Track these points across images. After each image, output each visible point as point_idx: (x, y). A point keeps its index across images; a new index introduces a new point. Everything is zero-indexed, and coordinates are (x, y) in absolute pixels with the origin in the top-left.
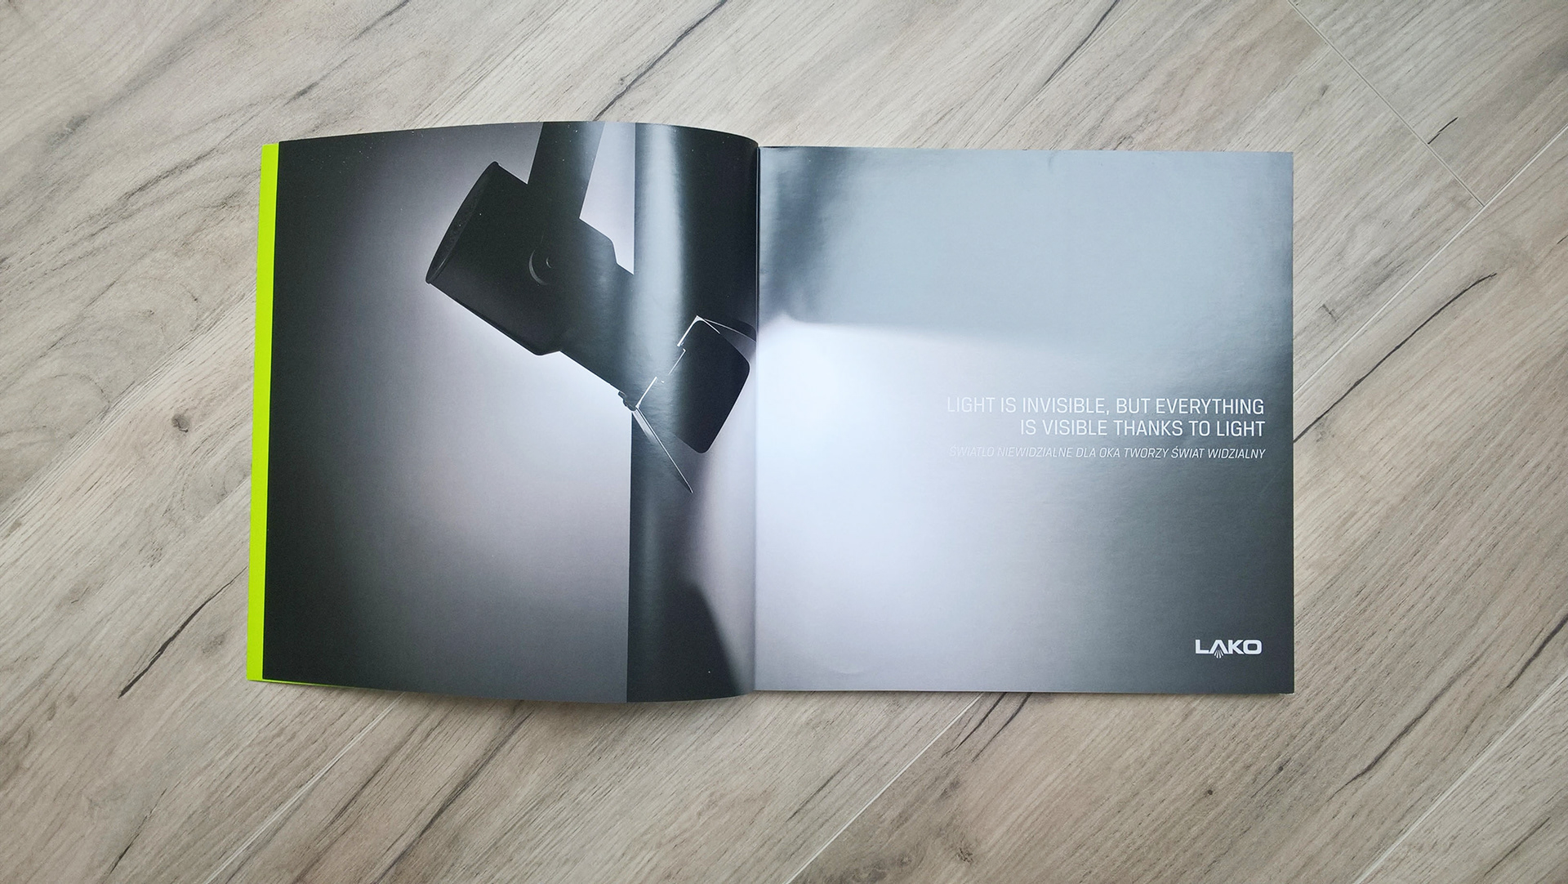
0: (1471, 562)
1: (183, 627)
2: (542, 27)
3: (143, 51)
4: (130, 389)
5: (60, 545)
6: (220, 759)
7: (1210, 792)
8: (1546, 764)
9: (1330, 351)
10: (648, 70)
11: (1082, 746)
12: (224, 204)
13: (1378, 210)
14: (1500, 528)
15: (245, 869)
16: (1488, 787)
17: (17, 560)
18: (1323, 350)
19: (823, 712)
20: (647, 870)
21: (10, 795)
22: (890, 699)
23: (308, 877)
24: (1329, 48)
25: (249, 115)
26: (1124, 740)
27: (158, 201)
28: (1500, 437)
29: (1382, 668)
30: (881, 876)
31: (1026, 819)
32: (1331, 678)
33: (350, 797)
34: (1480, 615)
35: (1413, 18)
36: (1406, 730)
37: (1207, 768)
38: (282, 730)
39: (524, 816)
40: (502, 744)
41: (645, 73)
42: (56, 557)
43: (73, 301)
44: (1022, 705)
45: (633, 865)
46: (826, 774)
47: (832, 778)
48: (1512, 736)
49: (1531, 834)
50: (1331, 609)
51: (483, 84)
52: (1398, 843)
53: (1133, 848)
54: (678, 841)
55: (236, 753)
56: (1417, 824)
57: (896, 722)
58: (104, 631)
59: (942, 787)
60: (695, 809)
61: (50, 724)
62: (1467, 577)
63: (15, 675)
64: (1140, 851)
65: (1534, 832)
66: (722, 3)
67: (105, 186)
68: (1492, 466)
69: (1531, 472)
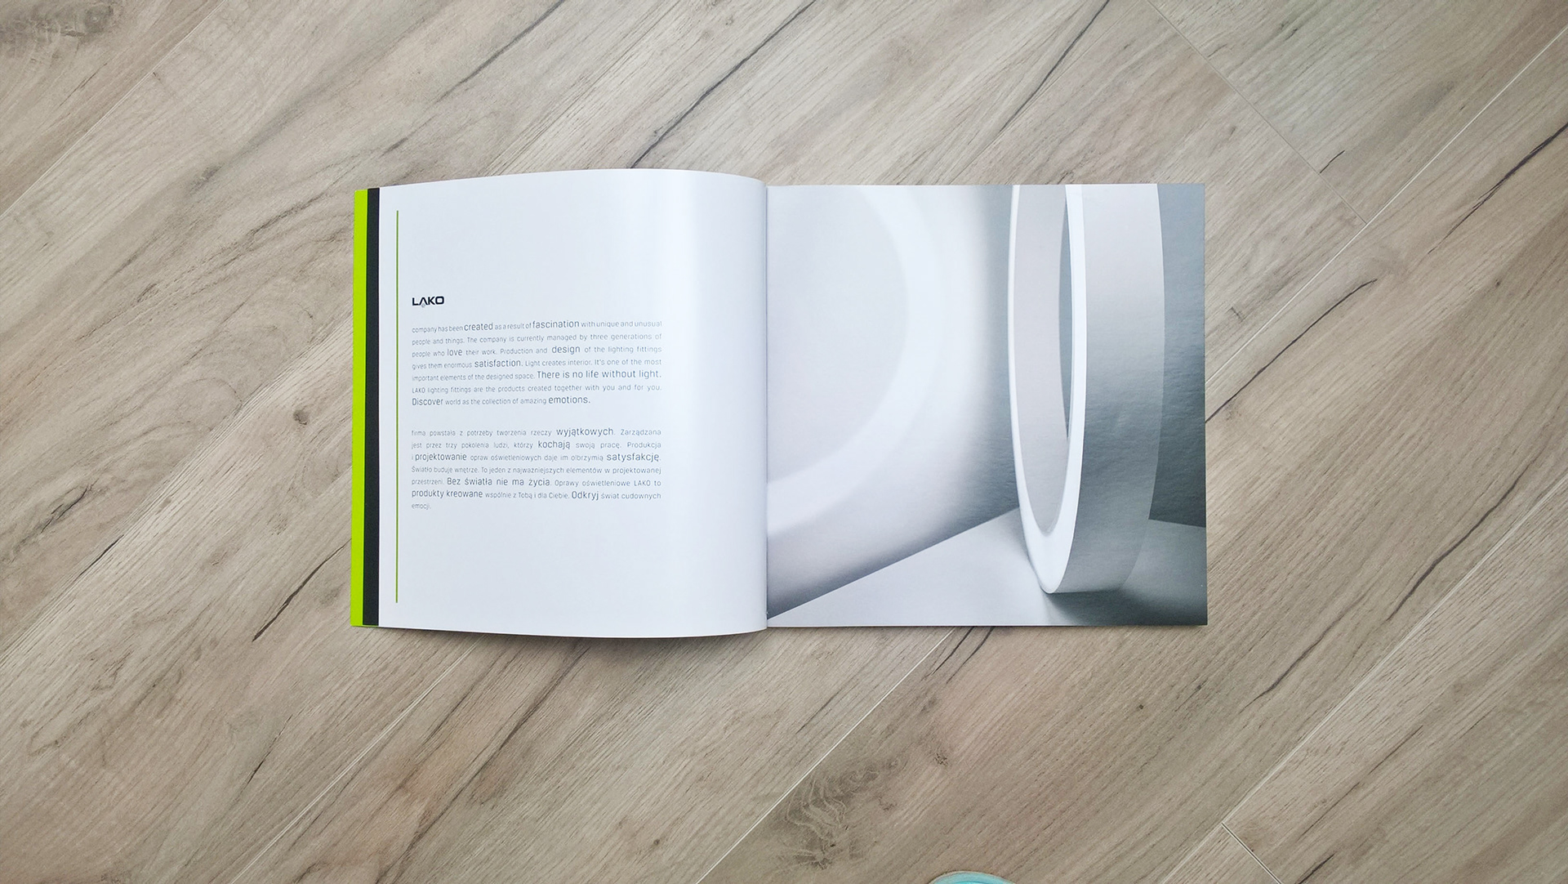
0: (1356, 517)
1: (305, 583)
2: (591, 90)
3: (263, 113)
4: (259, 390)
5: (203, 517)
6: (338, 689)
7: (1141, 707)
8: (1419, 683)
9: (1237, 346)
10: (676, 124)
11: (1036, 671)
12: (332, 238)
13: (1277, 229)
14: (1381, 490)
15: (356, 779)
16: (1372, 702)
17: (168, 531)
18: (1231, 346)
19: (825, 645)
20: (683, 774)
21: (167, 721)
22: (877, 633)
23: (408, 784)
24: (1236, 96)
25: (352, 165)
26: (1070, 665)
27: (279, 236)
28: (1377, 417)
29: (1282, 605)
30: (873, 777)
31: (991, 730)
32: (1240, 613)
33: (443, 719)
34: (1364, 560)
35: (1307, 68)
36: (1305, 655)
37: (1138, 687)
38: (387, 665)
39: (584, 731)
40: (565, 674)
41: (674, 126)
42: (199, 529)
43: (210, 319)
44: (987, 638)
45: (673, 768)
46: (828, 696)
47: (832, 698)
48: (1391, 660)
49: (1407, 740)
50: (1239, 557)
51: (543, 137)
52: (1297, 748)
53: (1078, 753)
54: (708, 750)
55: (349, 684)
56: (1313, 732)
57: (883, 654)
58: (240, 587)
59: (921, 705)
60: (721, 724)
61: (196, 664)
62: (1353, 529)
63: (167, 625)
64: (1085, 754)
65: (1409, 738)
66: (737, 68)
67: (235, 224)
68: (1374, 438)
69: (1407, 443)
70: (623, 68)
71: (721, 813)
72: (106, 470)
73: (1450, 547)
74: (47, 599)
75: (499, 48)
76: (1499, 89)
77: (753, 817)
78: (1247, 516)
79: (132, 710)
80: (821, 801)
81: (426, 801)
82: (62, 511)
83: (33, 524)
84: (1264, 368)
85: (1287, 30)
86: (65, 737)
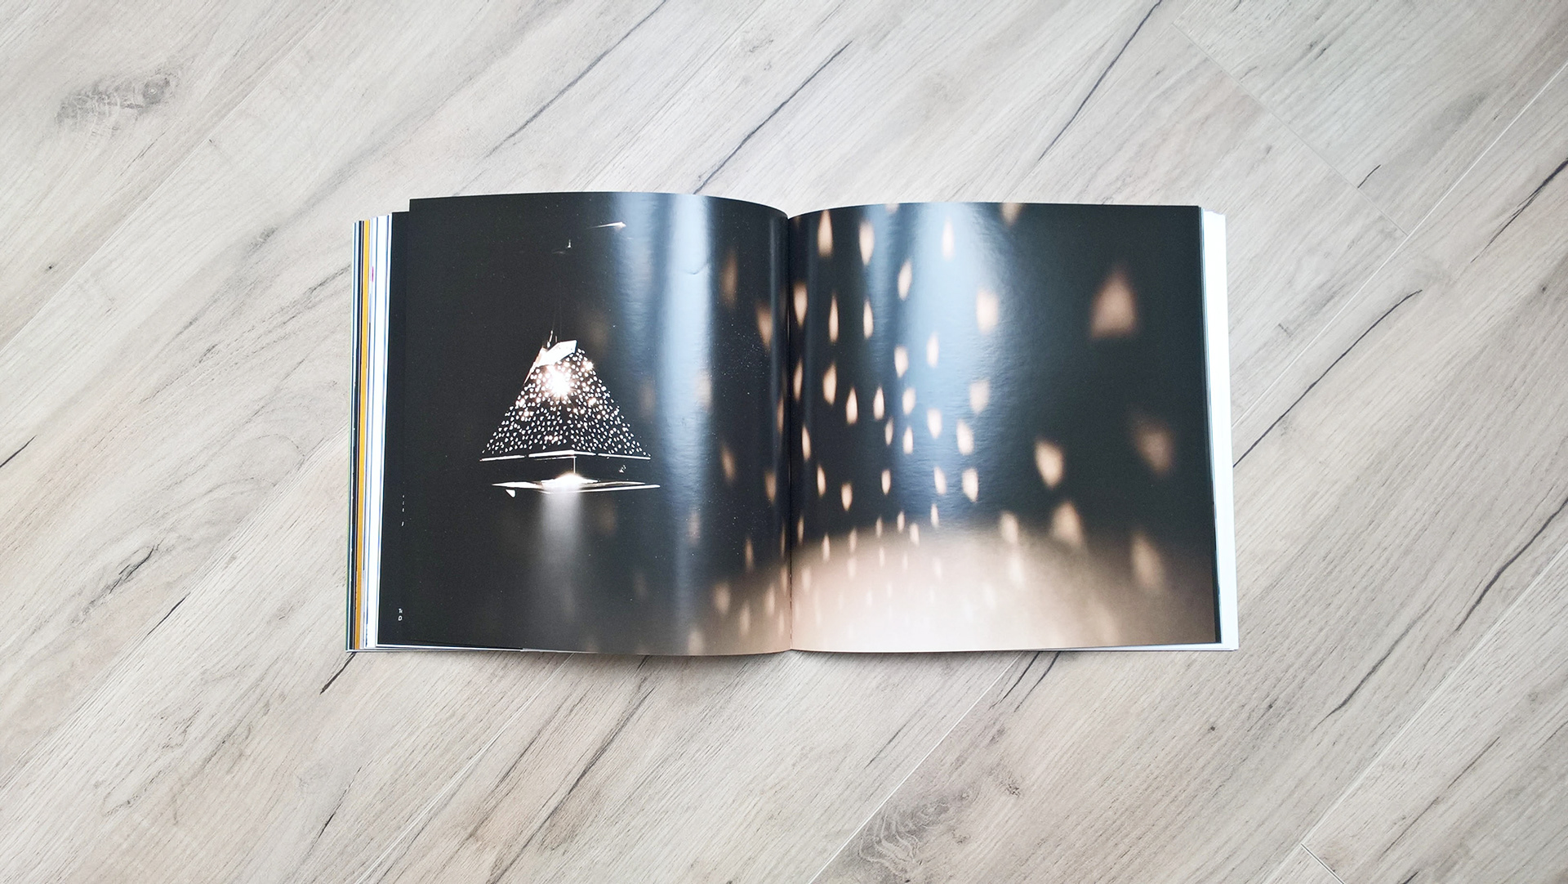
0: (1418, 527)
2: (635, 139)
3: (318, 174)
4: (320, 444)
5: (268, 573)
6: (405, 739)
8: (1493, 693)
9: (1287, 361)
10: (720, 168)
11: (1103, 696)
13: (1319, 244)
14: (1441, 499)
15: (428, 828)
16: (1446, 713)
17: (234, 587)
18: (1281, 362)
19: (889, 677)
20: (754, 812)
21: (236, 778)
23: (478, 832)
24: (1270, 116)
26: (1138, 689)
27: (337, 293)
28: (1434, 424)
29: (1349, 619)
30: (946, 810)
31: (1062, 757)
33: (511, 765)
34: (1429, 571)
35: (1338, 86)
36: (1374, 669)
37: (1209, 708)
38: (453, 715)
39: (652, 773)
40: (631, 715)
41: (717, 170)
42: (265, 583)
43: (270, 377)
44: (1053, 663)
45: (743, 808)
46: (895, 728)
47: (899, 731)
48: (1463, 670)
49: (1484, 752)
52: (1373, 765)
53: (1152, 777)
54: (777, 788)
55: (417, 733)
56: (1389, 747)
57: (949, 684)
58: (306, 641)
59: (991, 735)
60: (789, 761)
61: (265, 718)
62: (1415, 540)
63: (237, 679)
64: (1158, 779)
65: (1487, 749)
66: (777, 111)
67: (292, 284)
68: (1430, 448)
69: (1463, 452)
70: (664, 117)
71: (793, 852)
72: (171, 530)
73: (1515, 555)
74: (116, 660)
75: (544, 103)
76: (1530, 98)
77: (825, 855)
78: (1307, 533)
79: (203, 767)
80: (894, 836)
81: (498, 849)
82: (130, 572)
83: (102, 585)
84: (1315, 383)
85: (1317, 50)
86: (137, 797)
